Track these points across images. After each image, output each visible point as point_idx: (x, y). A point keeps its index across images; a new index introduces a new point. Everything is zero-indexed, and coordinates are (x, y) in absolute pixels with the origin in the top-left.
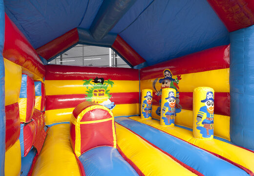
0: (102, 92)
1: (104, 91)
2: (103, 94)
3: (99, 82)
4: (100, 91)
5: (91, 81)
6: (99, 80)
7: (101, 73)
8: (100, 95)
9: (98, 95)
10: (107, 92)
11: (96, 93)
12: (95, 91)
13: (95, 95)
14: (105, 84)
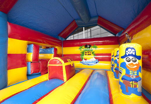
0: (90, 53)
1: (91, 52)
2: (91, 54)
3: (88, 47)
4: (88, 52)
5: (83, 47)
6: (88, 46)
7: (89, 42)
8: (88, 55)
9: (87, 54)
10: (93, 53)
11: (86, 53)
12: (86, 52)
13: (86, 54)
14: (91, 48)
